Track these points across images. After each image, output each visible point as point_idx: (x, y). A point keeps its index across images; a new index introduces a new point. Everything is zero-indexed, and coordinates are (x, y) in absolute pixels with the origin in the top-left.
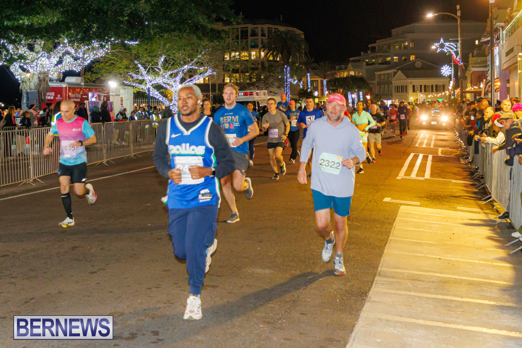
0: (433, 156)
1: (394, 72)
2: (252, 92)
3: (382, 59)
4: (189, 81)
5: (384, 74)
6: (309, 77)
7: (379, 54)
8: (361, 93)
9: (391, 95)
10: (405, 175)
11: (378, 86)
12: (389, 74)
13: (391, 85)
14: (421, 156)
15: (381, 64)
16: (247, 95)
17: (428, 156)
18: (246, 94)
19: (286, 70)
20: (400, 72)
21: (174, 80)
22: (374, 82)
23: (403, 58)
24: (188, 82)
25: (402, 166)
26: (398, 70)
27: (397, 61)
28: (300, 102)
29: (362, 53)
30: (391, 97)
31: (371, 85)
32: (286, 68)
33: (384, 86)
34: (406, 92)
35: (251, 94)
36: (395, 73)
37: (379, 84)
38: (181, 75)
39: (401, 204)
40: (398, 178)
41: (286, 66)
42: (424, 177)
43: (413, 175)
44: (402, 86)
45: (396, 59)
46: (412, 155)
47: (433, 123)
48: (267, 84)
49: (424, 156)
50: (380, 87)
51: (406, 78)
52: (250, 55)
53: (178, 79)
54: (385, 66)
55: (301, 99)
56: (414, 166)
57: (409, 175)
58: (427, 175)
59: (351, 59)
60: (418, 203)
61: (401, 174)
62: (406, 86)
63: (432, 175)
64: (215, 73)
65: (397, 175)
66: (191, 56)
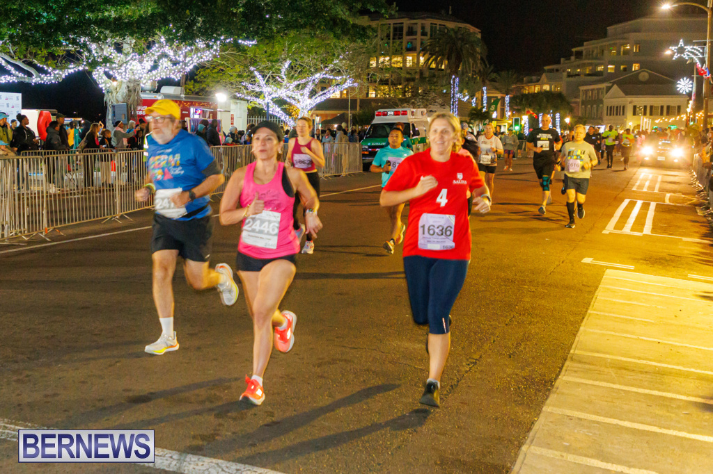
0: (657, 204)
1: (607, 87)
2: (406, 111)
3: (591, 68)
4: (321, 95)
5: (592, 90)
6: (485, 92)
7: (587, 61)
8: (558, 115)
9: (601, 119)
10: (615, 229)
11: (583, 106)
12: (600, 89)
13: (601, 105)
14: (639, 203)
15: (589, 75)
16: (399, 115)
17: (649, 204)
18: (397, 114)
19: (454, 83)
20: (615, 86)
21: (301, 92)
22: (578, 100)
23: (622, 67)
24: (319, 96)
25: (611, 216)
26: (613, 83)
27: (613, 71)
29: (562, 60)
30: (600, 121)
31: (573, 105)
32: (454, 79)
33: (592, 106)
34: (623, 114)
35: (405, 113)
36: (608, 89)
37: (583, 103)
38: (310, 87)
39: (607, 267)
40: (604, 232)
41: (453, 77)
42: (642, 232)
43: (627, 229)
44: (617, 107)
45: (611, 69)
46: (626, 201)
47: (660, 158)
48: (427, 100)
49: (643, 203)
50: (586, 107)
51: (624, 95)
52: (404, 61)
53: (307, 91)
54: (595, 78)
55: (472, 121)
56: (628, 217)
57: (621, 228)
58: (647, 229)
59: (546, 68)
60: (632, 267)
61: (610, 227)
62: (624, 107)
63: (654, 229)
64: (356, 85)
65: (604, 228)
66: (325, 62)
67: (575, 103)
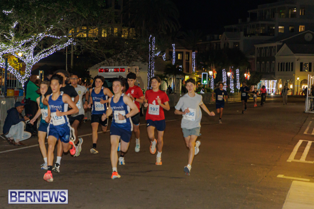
1: (278, 46)
2: (124, 69)
3: (264, 28)
4: (45, 52)
5: (266, 48)
7: (261, 22)
8: (238, 71)
9: (274, 74)
11: (258, 62)
12: (272, 47)
13: (273, 62)
15: (262, 34)
16: (117, 71)
19: (151, 41)
20: (285, 45)
21: (26, 49)
22: (253, 57)
23: (290, 28)
24: (43, 53)
26: (284, 43)
27: (283, 32)
28: (166, 79)
29: (240, 20)
30: (273, 76)
31: (250, 61)
32: (152, 38)
33: (266, 63)
34: (292, 70)
36: (280, 47)
37: (259, 59)
38: (35, 44)
41: (151, 36)
44: (287, 64)
45: (281, 29)
48: (131, 57)
50: (261, 63)
51: (292, 53)
53: (32, 48)
54: (267, 38)
55: (167, 75)
59: (226, 27)
62: (292, 64)
64: (75, 44)
66: (48, 23)
67: (252, 59)
